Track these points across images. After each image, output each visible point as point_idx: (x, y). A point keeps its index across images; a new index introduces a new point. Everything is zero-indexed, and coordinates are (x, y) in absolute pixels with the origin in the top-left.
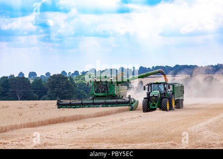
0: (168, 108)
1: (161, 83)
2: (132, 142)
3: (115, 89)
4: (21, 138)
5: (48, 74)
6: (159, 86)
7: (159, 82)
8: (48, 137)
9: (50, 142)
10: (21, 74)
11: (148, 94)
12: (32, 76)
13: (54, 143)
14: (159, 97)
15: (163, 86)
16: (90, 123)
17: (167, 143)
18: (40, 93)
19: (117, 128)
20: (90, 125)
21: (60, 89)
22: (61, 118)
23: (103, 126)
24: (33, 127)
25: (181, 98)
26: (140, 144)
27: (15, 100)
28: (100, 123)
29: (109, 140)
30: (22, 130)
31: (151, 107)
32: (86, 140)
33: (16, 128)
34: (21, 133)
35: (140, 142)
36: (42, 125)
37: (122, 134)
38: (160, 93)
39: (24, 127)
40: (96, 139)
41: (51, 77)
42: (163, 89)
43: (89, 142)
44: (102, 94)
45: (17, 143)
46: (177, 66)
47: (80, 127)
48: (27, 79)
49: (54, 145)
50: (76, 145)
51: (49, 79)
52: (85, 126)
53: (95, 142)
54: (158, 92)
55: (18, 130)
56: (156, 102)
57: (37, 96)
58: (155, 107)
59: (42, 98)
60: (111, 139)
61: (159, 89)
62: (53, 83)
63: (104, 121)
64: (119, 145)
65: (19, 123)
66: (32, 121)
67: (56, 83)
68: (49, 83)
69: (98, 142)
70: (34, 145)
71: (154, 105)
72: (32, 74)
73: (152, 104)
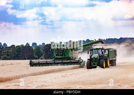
0: (104, 66)
1: (99, 49)
2: (94, 84)
3: (70, 53)
4: (28, 82)
5: (43, 44)
6: (99, 51)
7: (98, 48)
8: (44, 81)
9: (45, 84)
10: (28, 44)
11: (91, 57)
12: (34, 45)
13: (48, 85)
14: (98, 58)
15: (101, 51)
16: (69, 73)
17: (116, 84)
18: (39, 55)
19: (85, 76)
20: (69, 74)
21: (51, 53)
22: (51, 70)
23: (77, 75)
24: (35, 75)
25: (114, 59)
26: (99, 85)
27: (24, 60)
28: (75, 73)
29: (81, 83)
30: (29, 77)
31: (93, 66)
32: (67, 83)
33: (25, 76)
34: (28, 79)
35: (99, 84)
36: (40, 74)
37: (88, 79)
38: (99, 55)
39: (30, 76)
40: (73, 82)
41: (45, 45)
42: (101, 53)
43: (68, 84)
44: (60, 57)
45: (26, 85)
46: (121, 38)
47: (63, 75)
48: (31, 47)
49: (48, 86)
50: (61, 86)
51: (44, 47)
52: (66, 75)
53: (72, 84)
54: (97, 55)
55: (26, 77)
56: (96, 62)
57: (37, 57)
58: (95, 66)
59: (40, 58)
60: (82, 82)
61: (98, 53)
62: (46, 49)
63: (77, 72)
64: (87, 86)
65: (27, 73)
66: (34, 72)
67: (49, 49)
68: (44, 49)
69: (74, 84)
70: (36, 86)
71: (94, 64)
72: (34, 44)
73: (93, 63)
